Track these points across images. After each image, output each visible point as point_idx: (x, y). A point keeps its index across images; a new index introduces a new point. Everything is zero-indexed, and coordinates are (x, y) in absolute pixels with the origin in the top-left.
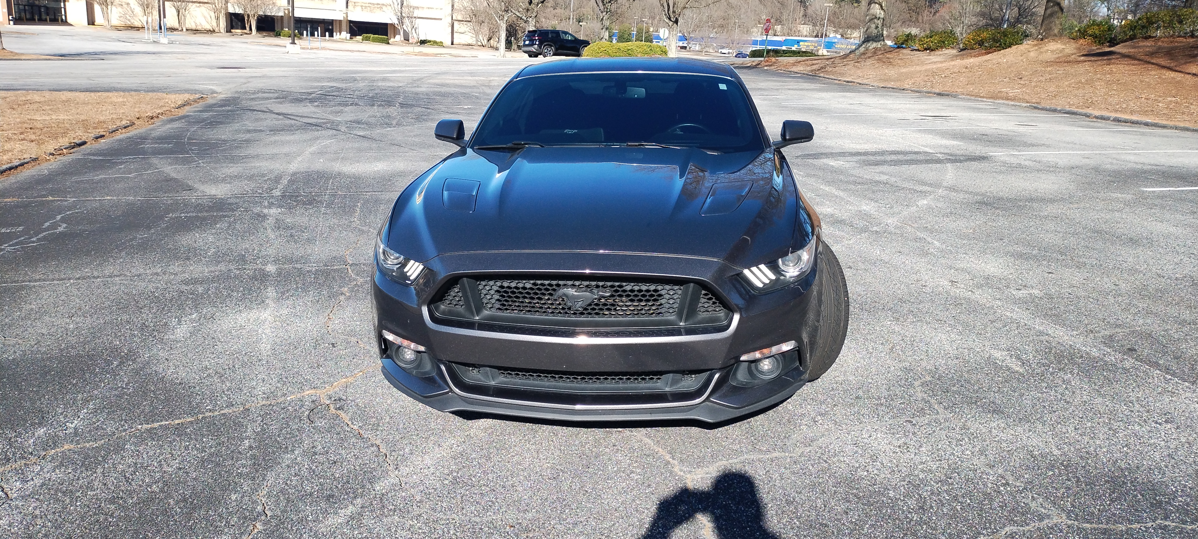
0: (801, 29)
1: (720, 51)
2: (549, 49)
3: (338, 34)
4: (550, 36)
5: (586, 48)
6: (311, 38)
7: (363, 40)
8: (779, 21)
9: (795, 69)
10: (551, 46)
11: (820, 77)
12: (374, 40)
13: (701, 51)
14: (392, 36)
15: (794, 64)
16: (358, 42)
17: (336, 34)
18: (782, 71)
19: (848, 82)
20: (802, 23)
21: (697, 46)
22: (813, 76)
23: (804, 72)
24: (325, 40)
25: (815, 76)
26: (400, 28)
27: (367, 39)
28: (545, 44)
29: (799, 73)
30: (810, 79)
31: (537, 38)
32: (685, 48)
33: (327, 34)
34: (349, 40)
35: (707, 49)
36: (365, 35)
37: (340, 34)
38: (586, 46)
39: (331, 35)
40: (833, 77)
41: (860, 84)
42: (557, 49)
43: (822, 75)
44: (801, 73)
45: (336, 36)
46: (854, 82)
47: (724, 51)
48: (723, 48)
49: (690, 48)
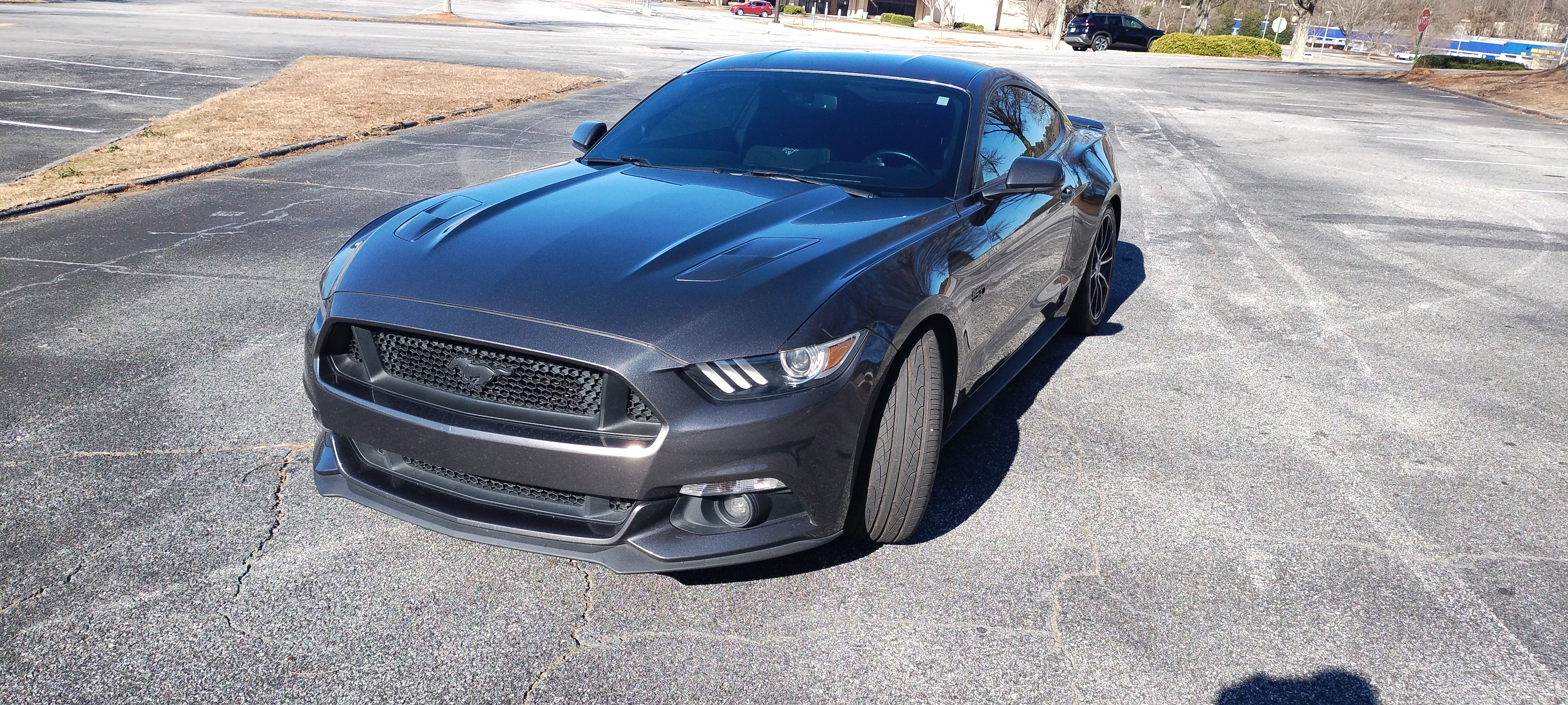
0: (1540, 29)
1: (1396, 54)
2: (1103, 40)
3: (853, 11)
4: (1106, 22)
5: (1155, 41)
6: (819, 16)
7: (882, 20)
8: (1503, 15)
9: (1455, 88)
10: (1106, 36)
11: (1487, 102)
12: (896, 22)
13: (1366, 54)
14: (920, 16)
15: (1457, 81)
16: (875, 23)
17: (851, 13)
18: (1433, 90)
19: (1529, 112)
20: (1544, 19)
21: (1362, 45)
22: (1478, 99)
23: (1468, 93)
24: (835, 20)
25: (1481, 100)
26: (930, 6)
27: (887, 20)
28: (1098, 32)
29: (1458, 94)
30: (1470, 103)
31: (1087, 24)
32: (1340, 47)
33: (840, 11)
34: (865, 20)
35: (1377, 51)
36: (886, 14)
37: (855, 12)
38: (1156, 38)
39: (844, 13)
40: (1509, 103)
41: (1547, 116)
42: (1114, 41)
43: (1493, 99)
44: (1460, 94)
45: (851, 14)
46: (1538, 113)
47: (1402, 55)
48: (1402, 50)
49: (1349, 48)
